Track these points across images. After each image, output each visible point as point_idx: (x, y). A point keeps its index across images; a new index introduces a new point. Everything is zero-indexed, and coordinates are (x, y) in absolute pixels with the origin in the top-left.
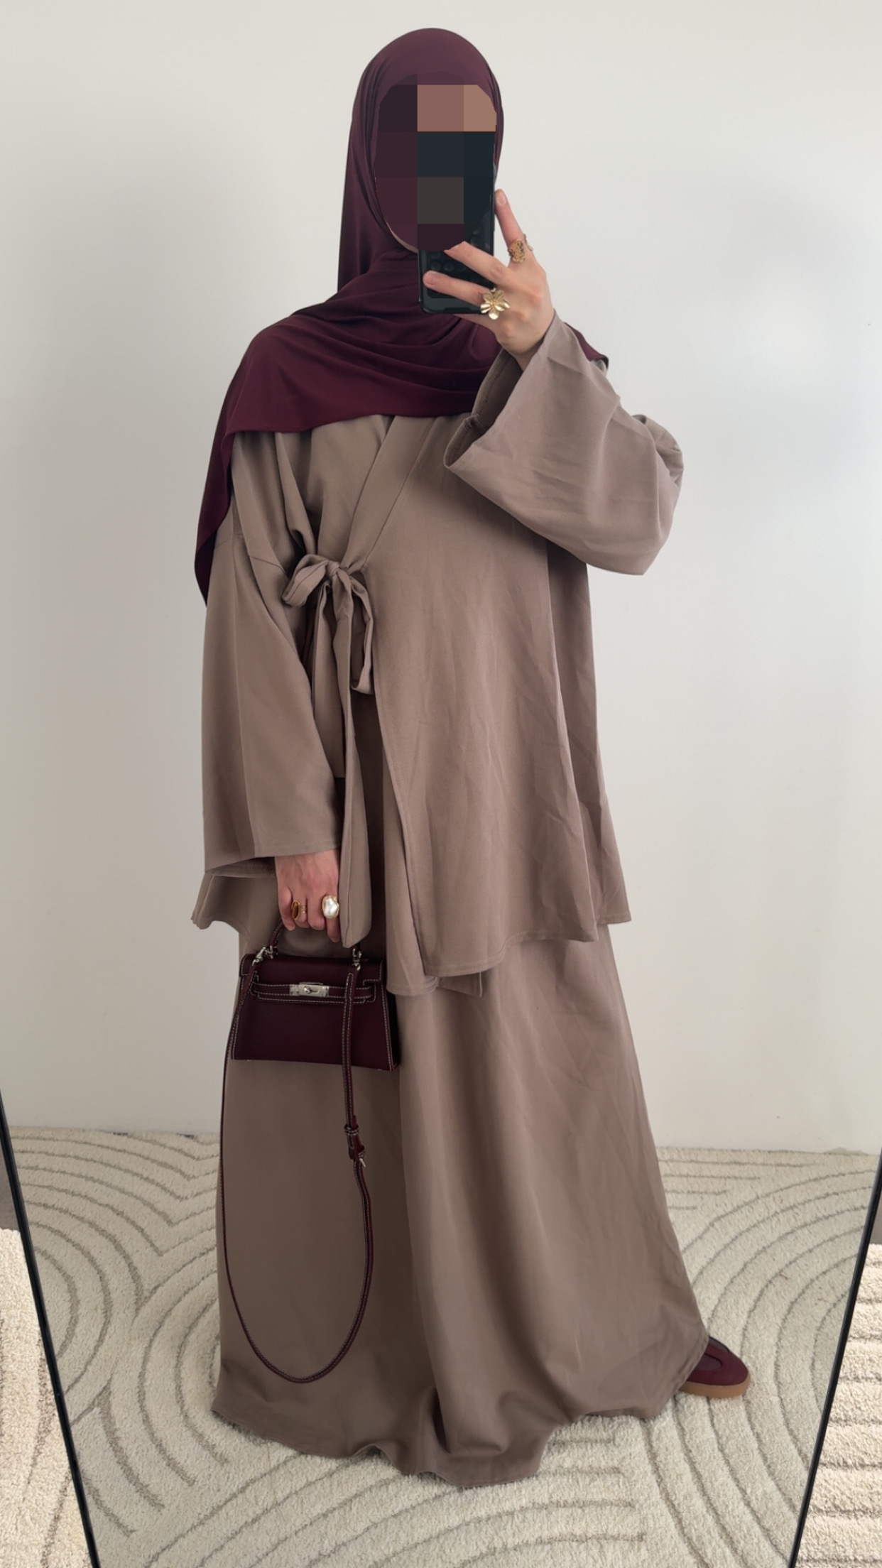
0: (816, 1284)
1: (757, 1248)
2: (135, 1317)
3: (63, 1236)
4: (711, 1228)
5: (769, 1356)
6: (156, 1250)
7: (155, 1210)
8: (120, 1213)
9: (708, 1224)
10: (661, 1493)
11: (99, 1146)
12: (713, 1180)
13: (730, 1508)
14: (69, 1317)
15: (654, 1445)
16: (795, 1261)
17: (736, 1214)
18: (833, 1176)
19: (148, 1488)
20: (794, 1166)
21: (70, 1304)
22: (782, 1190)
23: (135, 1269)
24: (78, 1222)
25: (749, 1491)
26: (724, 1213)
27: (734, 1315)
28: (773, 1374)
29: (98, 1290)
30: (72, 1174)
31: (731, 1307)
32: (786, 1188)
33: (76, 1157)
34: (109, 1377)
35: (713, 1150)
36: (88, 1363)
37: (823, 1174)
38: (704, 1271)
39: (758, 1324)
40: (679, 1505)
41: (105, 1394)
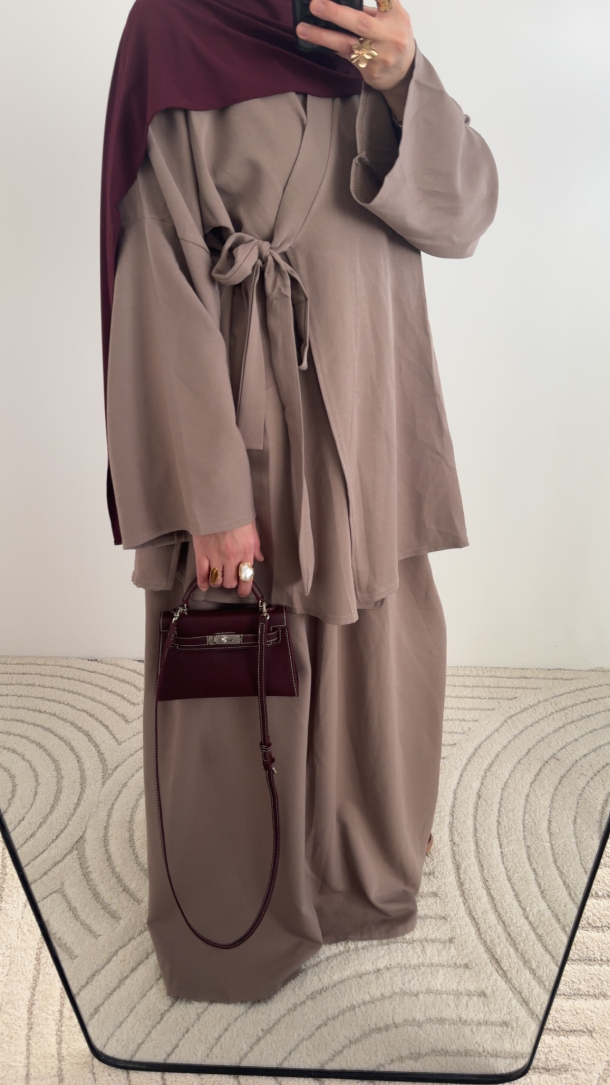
0: (579, 765)
1: (538, 738)
2: (102, 788)
3: (52, 732)
4: (505, 724)
5: (544, 815)
6: (117, 741)
7: (116, 713)
8: (92, 716)
9: (503, 721)
10: (466, 910)
11: (77, 668)
12: (507, 689)
13: (514, 921)
14: (56, 788)
15: (462, 877)
16: (564, 747)
17: (523, 714)
18: (594, 686)
19: (111, 906)
20: (566, 680)
21: (57, 780)
22: (556, 696)
23: (102, 754)
24: (63, 722)
25: (528, 909)
26: (514, 713)
27: (520, 786)
28: (547, 827)
29: (76, 770)
30: (59, 689)
31: (519, 780)
32: (560, 695)
33: (62, 677)
34: (84, 829)
35: (508, 668)
36: (69, 820)
37: (586, 685)
38: (500, 754)
39: (537, 792)
40: (478, 918)
41: (81, 841)
